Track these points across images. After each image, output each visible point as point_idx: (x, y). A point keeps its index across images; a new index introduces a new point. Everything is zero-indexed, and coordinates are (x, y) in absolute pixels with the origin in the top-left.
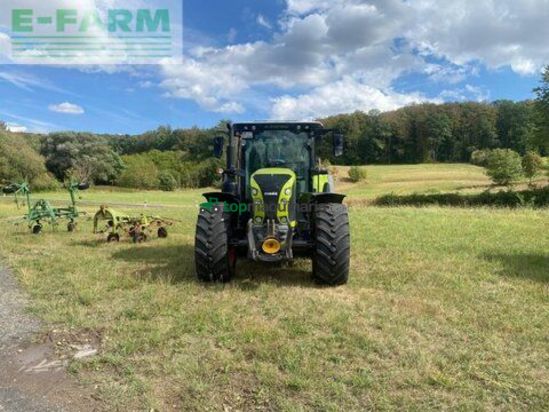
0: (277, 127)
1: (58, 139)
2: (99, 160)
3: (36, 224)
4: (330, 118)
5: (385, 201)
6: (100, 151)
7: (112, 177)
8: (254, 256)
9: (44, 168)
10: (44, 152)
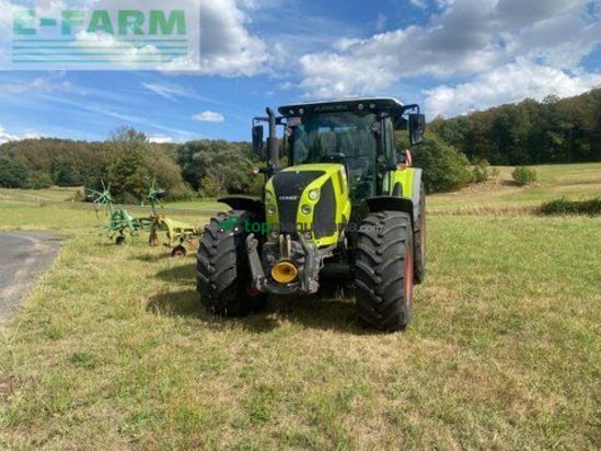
0: (331, 108)
1: (194, 147)
2: (232, 168)
3: (119, 235)
4: (490, 110)
5: (550, 209)
6: (233, 159)
7: (246, 186)
8: (259, 287)
9: (180, 178)
10: (181, 162)
